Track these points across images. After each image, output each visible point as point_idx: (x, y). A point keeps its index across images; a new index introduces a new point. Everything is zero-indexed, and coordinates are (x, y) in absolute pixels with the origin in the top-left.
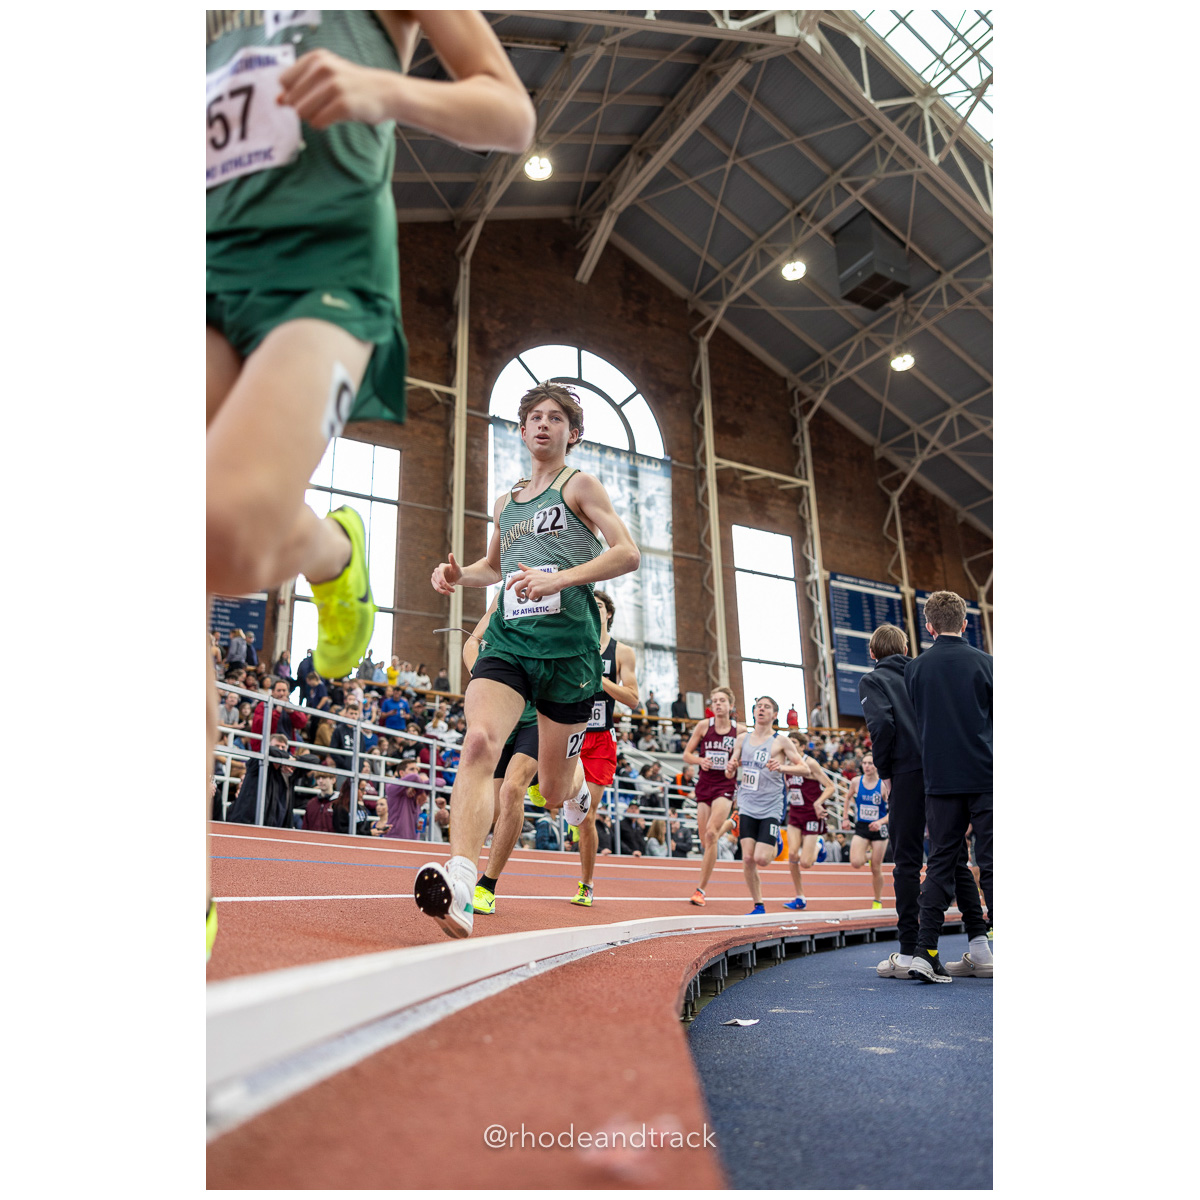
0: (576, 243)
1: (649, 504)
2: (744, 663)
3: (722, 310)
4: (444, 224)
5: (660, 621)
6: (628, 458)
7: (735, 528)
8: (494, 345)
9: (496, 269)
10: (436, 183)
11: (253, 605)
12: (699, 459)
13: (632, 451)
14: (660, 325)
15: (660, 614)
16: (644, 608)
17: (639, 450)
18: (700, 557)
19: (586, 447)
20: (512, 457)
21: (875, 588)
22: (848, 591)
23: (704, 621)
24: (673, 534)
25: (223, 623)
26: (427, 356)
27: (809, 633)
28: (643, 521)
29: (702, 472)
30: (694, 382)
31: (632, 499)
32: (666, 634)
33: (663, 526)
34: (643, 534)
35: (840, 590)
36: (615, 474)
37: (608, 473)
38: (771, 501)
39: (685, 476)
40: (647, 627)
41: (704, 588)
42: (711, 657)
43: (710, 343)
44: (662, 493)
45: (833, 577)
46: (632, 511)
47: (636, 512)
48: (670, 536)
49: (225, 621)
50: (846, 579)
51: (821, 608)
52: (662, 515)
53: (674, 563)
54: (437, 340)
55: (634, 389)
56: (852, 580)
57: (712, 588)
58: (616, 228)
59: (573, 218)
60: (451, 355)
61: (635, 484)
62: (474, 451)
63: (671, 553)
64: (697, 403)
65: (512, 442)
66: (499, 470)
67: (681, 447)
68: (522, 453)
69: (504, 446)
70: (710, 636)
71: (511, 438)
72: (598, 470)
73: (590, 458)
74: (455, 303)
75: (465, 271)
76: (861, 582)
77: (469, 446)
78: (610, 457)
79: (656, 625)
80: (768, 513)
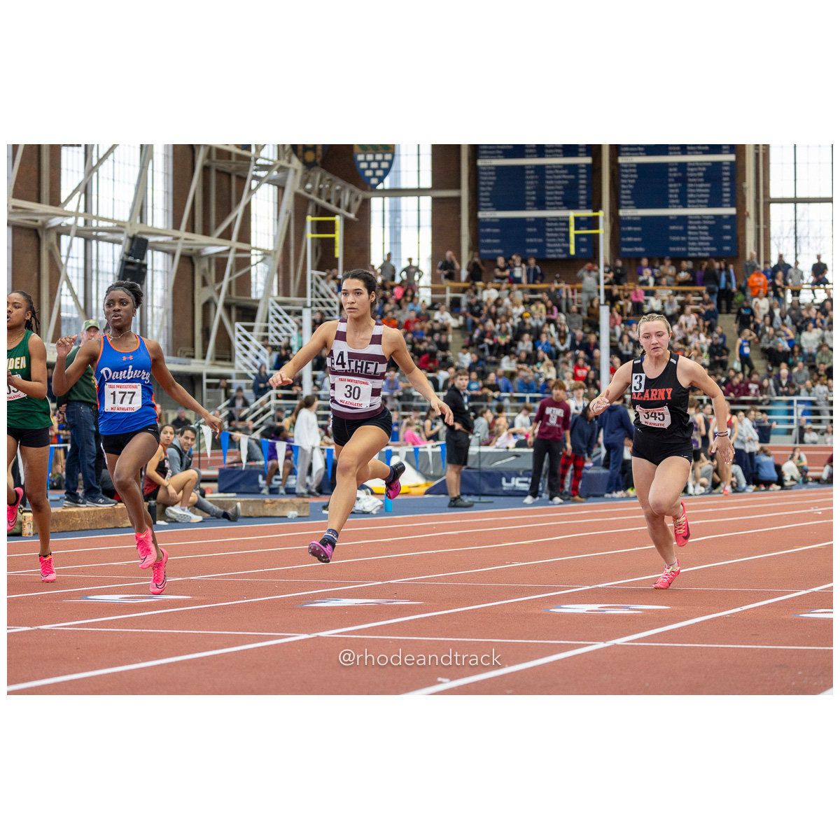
11: (725, 220)
25: (704, 238)
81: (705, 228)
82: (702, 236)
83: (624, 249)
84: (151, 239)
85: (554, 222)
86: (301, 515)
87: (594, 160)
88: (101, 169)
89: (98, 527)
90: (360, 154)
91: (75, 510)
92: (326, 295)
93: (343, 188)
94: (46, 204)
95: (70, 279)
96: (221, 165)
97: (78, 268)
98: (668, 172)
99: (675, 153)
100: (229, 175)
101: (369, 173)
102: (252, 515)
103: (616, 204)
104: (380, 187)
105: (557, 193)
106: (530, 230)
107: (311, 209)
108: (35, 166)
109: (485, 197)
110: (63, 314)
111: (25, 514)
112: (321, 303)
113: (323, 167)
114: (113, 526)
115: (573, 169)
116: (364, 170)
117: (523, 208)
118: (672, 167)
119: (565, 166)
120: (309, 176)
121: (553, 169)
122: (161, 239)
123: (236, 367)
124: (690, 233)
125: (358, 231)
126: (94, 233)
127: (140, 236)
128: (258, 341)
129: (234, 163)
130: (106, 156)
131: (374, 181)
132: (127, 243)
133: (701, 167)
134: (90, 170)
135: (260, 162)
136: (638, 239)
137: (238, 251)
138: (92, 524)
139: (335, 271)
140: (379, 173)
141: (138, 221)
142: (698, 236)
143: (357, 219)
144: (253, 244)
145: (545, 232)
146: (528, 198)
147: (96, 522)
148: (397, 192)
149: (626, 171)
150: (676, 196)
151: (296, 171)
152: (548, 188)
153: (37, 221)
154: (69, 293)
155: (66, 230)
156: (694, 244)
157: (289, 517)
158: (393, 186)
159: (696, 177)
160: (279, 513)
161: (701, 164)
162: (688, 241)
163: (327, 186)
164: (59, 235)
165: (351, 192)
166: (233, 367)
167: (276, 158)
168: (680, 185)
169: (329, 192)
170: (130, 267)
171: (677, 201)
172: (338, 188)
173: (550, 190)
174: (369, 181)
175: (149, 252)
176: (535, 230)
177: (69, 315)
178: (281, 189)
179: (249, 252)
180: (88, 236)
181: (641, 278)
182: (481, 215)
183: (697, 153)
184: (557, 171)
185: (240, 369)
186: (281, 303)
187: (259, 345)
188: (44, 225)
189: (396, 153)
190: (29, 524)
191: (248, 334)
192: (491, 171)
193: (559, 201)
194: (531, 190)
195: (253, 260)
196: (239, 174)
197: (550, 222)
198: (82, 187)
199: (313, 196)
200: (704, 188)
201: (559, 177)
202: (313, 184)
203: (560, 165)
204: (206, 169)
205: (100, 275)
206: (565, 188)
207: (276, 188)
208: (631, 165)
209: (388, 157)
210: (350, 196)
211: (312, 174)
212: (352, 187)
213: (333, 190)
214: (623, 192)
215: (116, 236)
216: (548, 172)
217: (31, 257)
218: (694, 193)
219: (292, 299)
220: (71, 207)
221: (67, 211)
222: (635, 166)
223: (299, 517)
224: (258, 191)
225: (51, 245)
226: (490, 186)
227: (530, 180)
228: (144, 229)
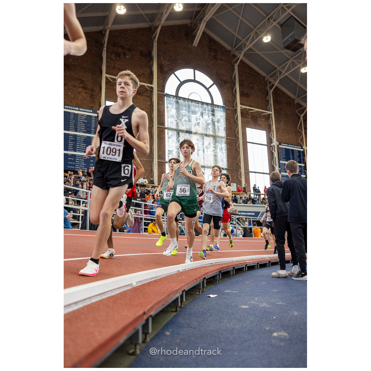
0: (192, 33)
1: (218, 121)
2: (250, 173)
3: (243, 54)
4: (148, 28)
5: (222, 160)
6: (211, 106)
7: (247, 128)
8: (166, 69)
9: (166, 43)
10: (144, 14)
11: (91, 158)
12: (235, 106)
13: (212, 104)
14: (222, 60)
15: (222, 158)
16: (217, 156)
17: (215, 103)
18: (235, 139)
19: (197, 103)
20: (173, 107)
21: (294, 147)
22: (285, 148)
23: (237, 159)
24: (226, 131)
25: (82, 164)
26: (144, 74)
27: (272, 163)
28: (216, 127)
29: (236, 110)
30: (233, 79)
31: (212, 120)
32: (224, 164)
33: (223, 129)
34: (216, 132)
35: (282, 148)
36: (207, 112)
37: (205, 111)
38: (260, 119)
39: (230, 112)
40: (218, 162)
41: (237, 149)
42: (239, 171)
43: (238, 66)
44: (222, 118)
45: (280, 144)
46: (212, 124)
47: (214, 124)
48: (225, 132)
49: (83, 163)
50: (284, 145)
51: (276, 155)
52: (222, 125)
53: (226, 141)
54: (147, 68)
55: (213, 83)
56: (286, 145)
57: (240, 149)
58: (206, 26)
59: (191, 24)
60: (152, 73)
61: (213, 115)
62: (160, 106)
63: (226, 137)
64: (234, 87)
65: (173, 102)
66: (168, 112)
67: (229, 102)
68: (176, 106)
69: (170, 104)
70: (239, 164)
71: (172, 101)
72: (201, 110)
73: (198, 107)
74: (152, 55)
75: (155, 44)
76: (289, 145)
77: (158, 104)
78: (205, 106)
79: (221, 161)
80: (258, 123)
81: (83, 160)
82: (82, 163)
98: (69, 137)
99: (73, 131)
118: (71, 136)
124: (76, 161)
133: (83, 137)
142: (80, 163)
150: (71, 147)
156: (78, 166)
159: (80, 141)
161: (82, 136)
162: (75, 164)
168: (73, 143)
171: (72, 149)
183: (81, 132)
200: (83, 145)
218: (79, 147)
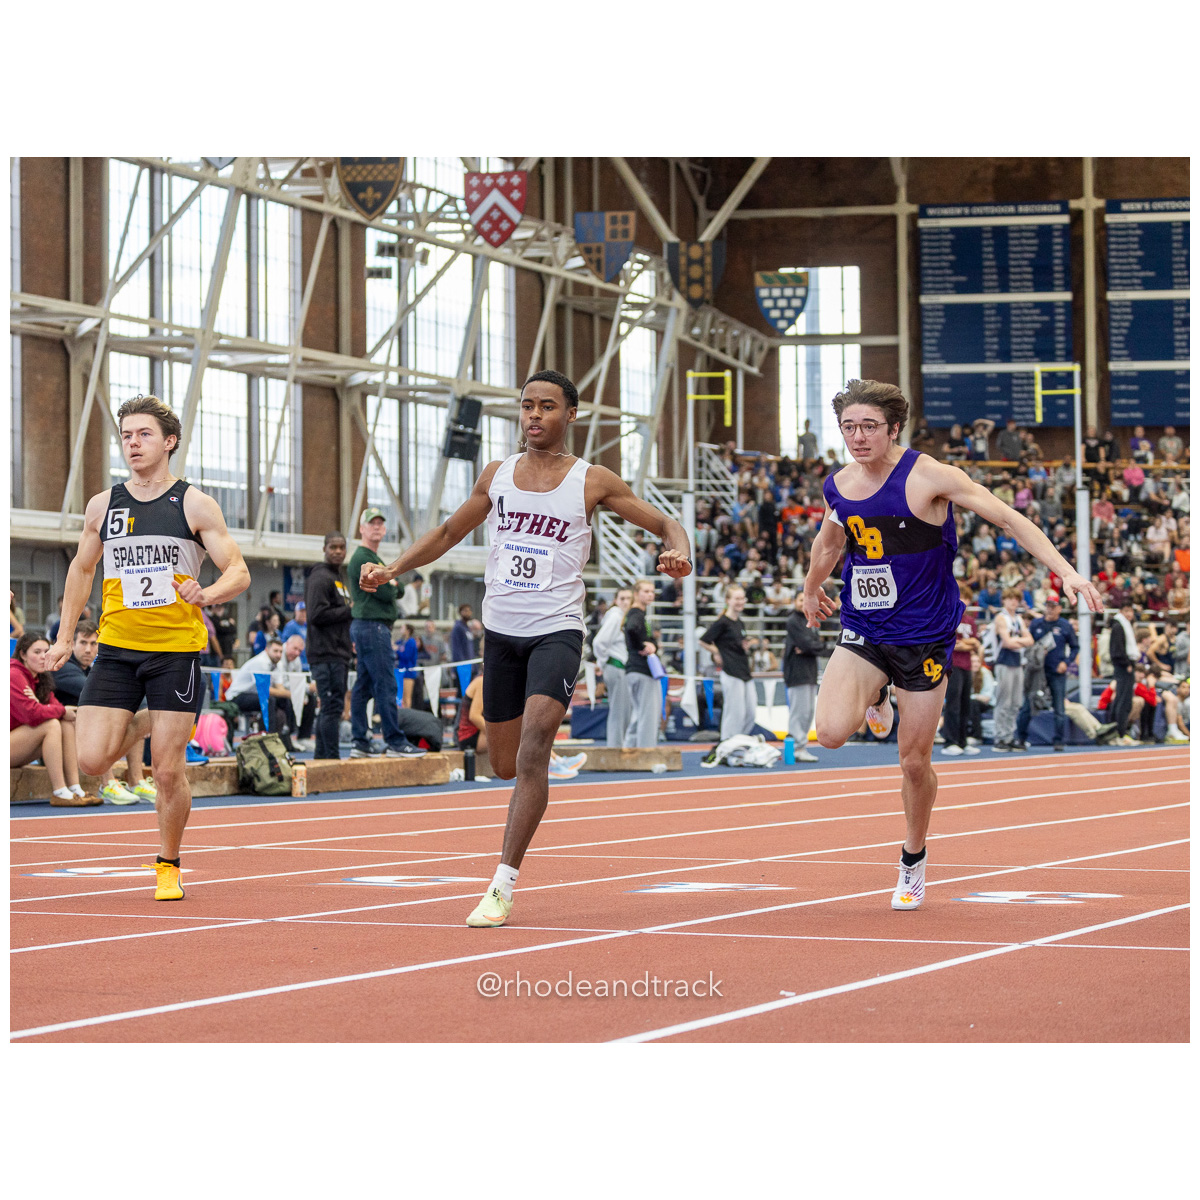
83: (1117, 415)
84: (486, 401)
85: (1022, 378)
86: (672, 768)
87: (1075, 297)
88: (419, 307)
89: (396, 785)
90: (764, 288)
91: (364, 761)
92: (720, 476)
93: (743, 333)
94: (347, 355)
95: (380, 454)
96: (581, 303)
97: (390, 441)
98: (1173, 312)
99: (1182, 286)
100: (591, 316)
101: (775, 314)
102: (605, 768)
103: (1105, 356)
104: (790, 332)
105: (1026, 339)
106: (990, 389)
107: (699, 361)
108: (332, 305)
109: (930, 345)
110: (371, 501)
111: (296, 767)
112: (714, 486)
113: (716, 306)
114: (413, 783)
115: (1047, 308)
116: (768, 310)
117: (982, 360)
118: (1178, 306)
119: (1037, 305)
120: (697, 318)
121: (1021, 308)
122: (500, 401)
123: (602, 571)
125: (762, 391)
126: (411, 393)
127: (471, 397)
128: (630, 536)
129: (599, 300)
130: (426, 290)
131: (782, 324)
132: (456, 405)
134: (406, 309)
135: (630, 298)
136: (1135, 402)
137: (603, 417)
138: (387, 780)
139: (731, 444)
140: (789, 313)
141: (470, 377)
143: (761, 375)
144: (624, 406)
145: (1010, 392)
146: (987, 347)
147: (392, 777)
148: (814, 339)
149: (1118, 310)
150: (1183, 344)
151: (678, 311)
152: (1014, 333)
153: (334, 377)
154: (378, 472)
155: (374, 390)
157: (655, 771)
158: (810, 332)
160: (641, 766)
163: (721, 331)
164: (364, 396)
165: (754, 339)
166: (596, 571)
167: (653, 294)
169: (723, 338)
170: (458, 439)
172: (736, 333)
173: (1017, 337)
174: (776, 324)
175: (485, 419)
176: (997, 389)
177: (379, 502)
178: (660, 335)
179: (618, 418)
180: (403, 396)
181: (1137, 453)
182: (926, 369)
184: (1026, 311)
185: (607, 574)
186: (660, 487)
187: (632, 543)
188: (344, 381)
189: (812, 286)
190: (301, 780)
191: (616, 527)
192: (938, 310)
193: (1029, 350)
194: (991, 337)
195: (625, 428)
196: (604, 314)
197: (1017, 378)
198: (395, 330)
199: (702, 345)
201: (1028, 318)
202: (702, 328)
203: (1030, 302)
204: (559, 308)
205: (420, 448)
206: (1037, 333)
207: (654, 333)
208: (1124, 303)
209: (800, 292)
210: (752, 345)
211: (701, 315)
212: (755, 332)
213: (729, 336)
214: (1114, 338)
215: (440, 398)
216: (1014, 312)
217: (326, 425)
219: (676, 480)
220: (379, 358)
221: (374, 365)
222: (1128, 304)
223: (668, 771)
224: (629, 336)
225: (354, 409)
226: (938, 331)
227: (990, 323)
228: (476, 387)
